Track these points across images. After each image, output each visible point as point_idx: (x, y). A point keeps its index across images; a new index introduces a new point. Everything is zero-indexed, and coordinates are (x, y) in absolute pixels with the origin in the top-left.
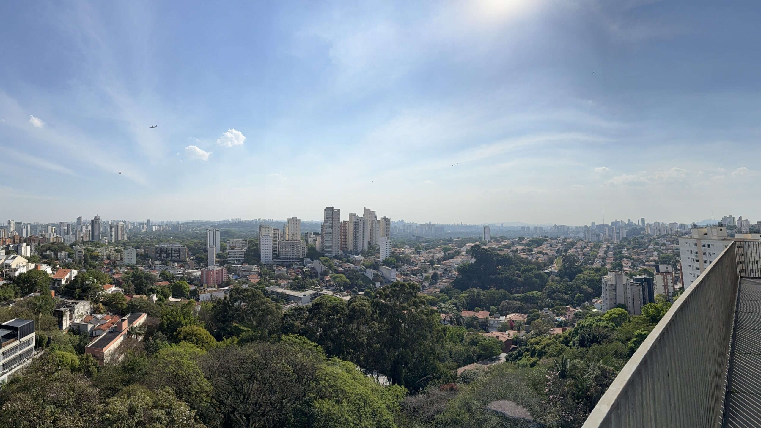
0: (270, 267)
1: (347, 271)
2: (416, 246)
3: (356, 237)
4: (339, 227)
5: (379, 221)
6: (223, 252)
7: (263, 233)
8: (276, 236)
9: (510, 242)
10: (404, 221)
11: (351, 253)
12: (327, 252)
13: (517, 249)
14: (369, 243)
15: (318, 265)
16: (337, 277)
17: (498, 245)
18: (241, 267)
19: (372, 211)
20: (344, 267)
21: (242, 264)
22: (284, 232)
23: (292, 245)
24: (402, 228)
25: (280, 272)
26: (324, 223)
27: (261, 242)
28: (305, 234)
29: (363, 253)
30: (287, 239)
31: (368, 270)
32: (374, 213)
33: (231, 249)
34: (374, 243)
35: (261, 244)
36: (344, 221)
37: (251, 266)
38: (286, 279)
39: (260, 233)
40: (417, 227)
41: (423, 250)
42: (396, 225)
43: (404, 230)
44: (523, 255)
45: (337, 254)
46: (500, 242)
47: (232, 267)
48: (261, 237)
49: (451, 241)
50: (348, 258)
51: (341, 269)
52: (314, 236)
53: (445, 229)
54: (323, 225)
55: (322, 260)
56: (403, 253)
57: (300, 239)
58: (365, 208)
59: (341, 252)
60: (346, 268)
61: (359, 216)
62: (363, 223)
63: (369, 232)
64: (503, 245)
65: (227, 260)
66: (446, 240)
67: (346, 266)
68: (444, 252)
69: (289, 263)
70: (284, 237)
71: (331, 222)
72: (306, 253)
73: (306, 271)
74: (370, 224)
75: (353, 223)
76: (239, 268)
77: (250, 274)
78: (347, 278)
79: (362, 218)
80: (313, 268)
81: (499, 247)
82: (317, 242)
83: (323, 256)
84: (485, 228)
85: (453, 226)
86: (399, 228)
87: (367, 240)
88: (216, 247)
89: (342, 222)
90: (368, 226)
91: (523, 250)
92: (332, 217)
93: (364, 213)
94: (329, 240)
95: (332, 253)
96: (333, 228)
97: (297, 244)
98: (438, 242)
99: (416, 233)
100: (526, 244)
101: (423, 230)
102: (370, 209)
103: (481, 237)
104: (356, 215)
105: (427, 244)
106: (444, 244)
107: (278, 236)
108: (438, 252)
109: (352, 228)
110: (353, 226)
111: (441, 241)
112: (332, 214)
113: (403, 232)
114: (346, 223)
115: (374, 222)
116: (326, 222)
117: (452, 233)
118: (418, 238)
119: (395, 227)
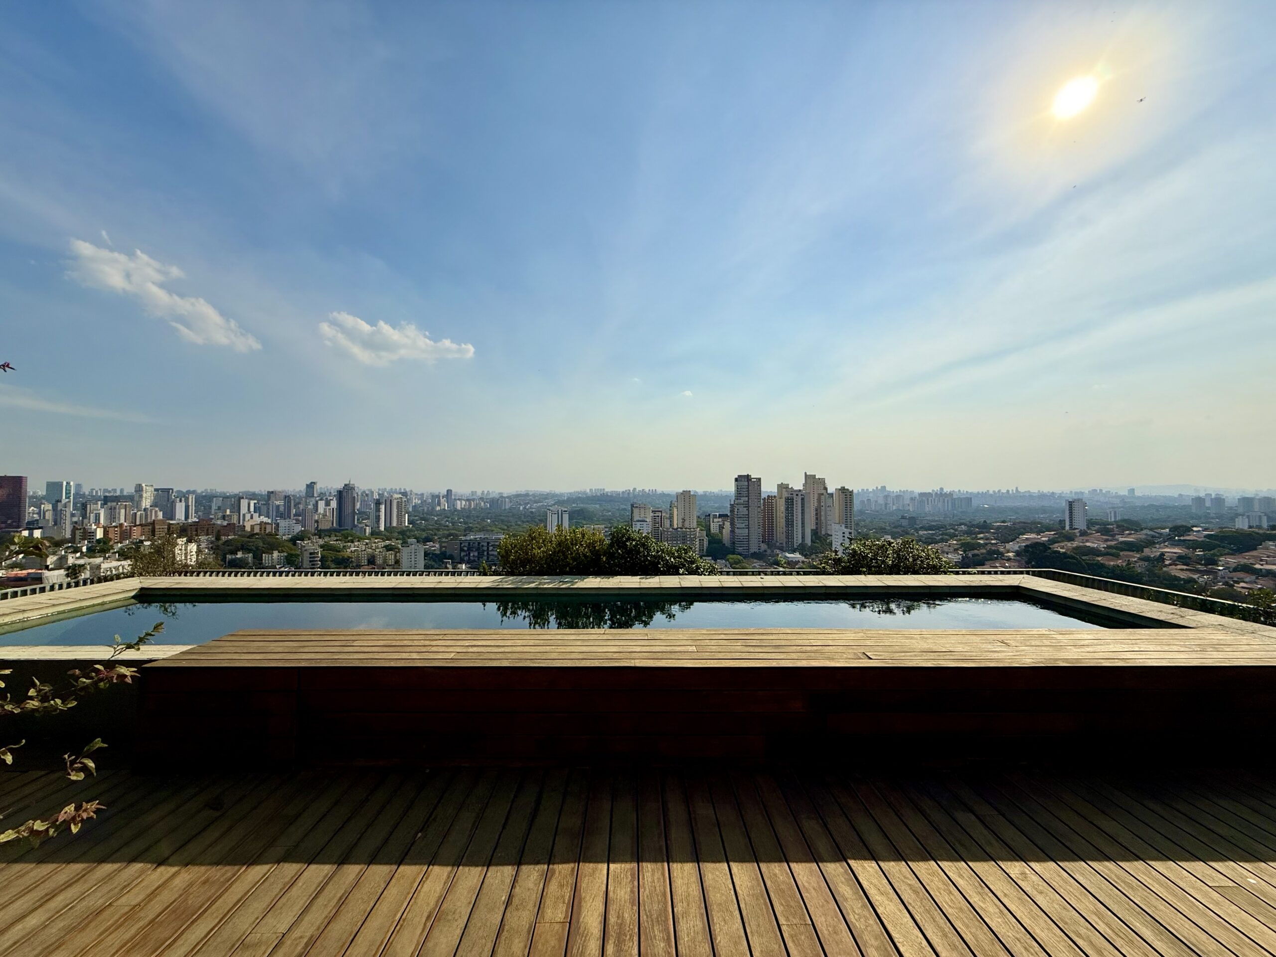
3: (789, 523)
4: (759, 507)
5: (832, 494)
7: (636, 516)
8: (657, 521)
9: (1144, 537)
10: (888, 489)
11: (782, 549)
12: (740, 547)
13: (1163, 554)
14: (815, 533)
17: (1107, 540)
19: (819, 479)
22: (671, 514)
23: (682, 535)
24: (881, 501)
26: (734, 501)
28: (706, 516)
29: (802, 549)
30: (675, 526)
32: (822, 481)
34: (823, 533)
36: (768, 496)
39: (631, 516)
40: (912, 499)
42: (871, 495)
43: (887, 504)
45: (757, 551)
46: (1113, 536)
48: (634, 523)
49: (984, 527)
50: (777, 557)
52: (720, 520)
53: (975, 503)
54: (732, 503)
55: (730, 560)
57: (695, 525)
58: (806, 473)
59: (764, 547)
61: (795, 488)
62: (803, 499)
63: (813, 513)
64: (1122, 543)
66: (973, 526)
68: (965, 551)
70: (671, 521)
71: (746, 499)
72: (705, 548)
74: (816, 501)
75: (783, 500)
79: (800, 491)
81: (1109, 547)
82: (724, 531)
83: (733, 553)
84: (1071, 504)
85: (998, 496)
86: (876, 501)
87: (810, 526)
89: (765, 498)
90: (812, 504)
91: (1181, 559)
92: (748, 491)
93: (804, 482)
94: (744, 528)
95: (748, 549)
96: (750, 509)
97: (691, 535)
98: (956, 530)
99: (911, 510)
100: (1194, 545)
101: (926, 505)
102: (815, 475)
103: (1062, 522)
104: (790, 487)
105: (931, 532)
106: (968, 533)
107: (661, 520)
108: (952, 549)
109: (783, 508)
110: (784, 505)
111: (963, 526)
112: (748, 485)
113: (883, 509)
114: (772, 500)
115: (822, 496)
116: (737, 499)
117: (992, 510)
118: (912, 520)
119: (869, 500)
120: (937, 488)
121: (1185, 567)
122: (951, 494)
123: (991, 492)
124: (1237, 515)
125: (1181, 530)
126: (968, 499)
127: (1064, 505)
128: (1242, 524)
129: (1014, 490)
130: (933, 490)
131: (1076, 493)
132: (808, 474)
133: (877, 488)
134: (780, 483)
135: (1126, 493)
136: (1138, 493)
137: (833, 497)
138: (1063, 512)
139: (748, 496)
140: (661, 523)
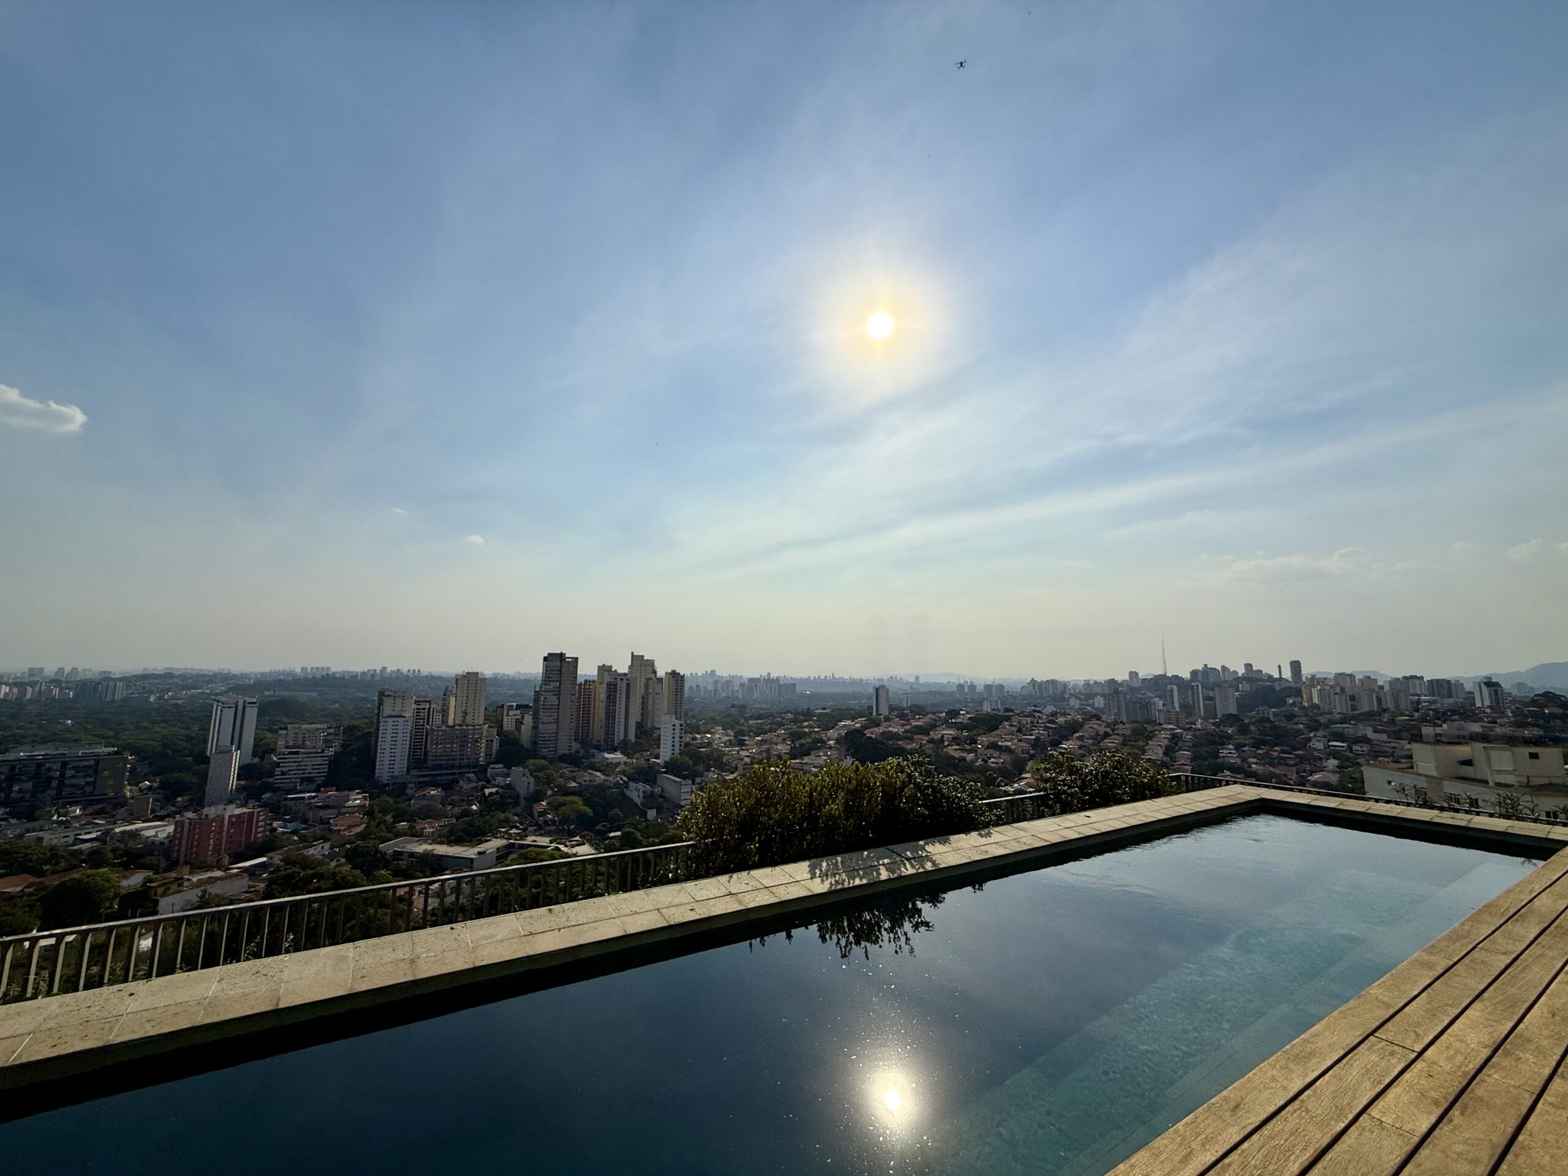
0: (399, 789)
1: (587, 788)
2: (738, 728)
3: (610, 714)
4: (574, 695)
5: (661, 680)
6: (262, 758)
7: (387, 710)
8: (422, 718)
9: (928, 720)
10: (717, 673)
11: (599, 749)
12: (545, 748)
13: (943, 736)
14: (640, 726)
15: (521, 779)
16: (563, 804)
17: (903, 725)
18: (314, 797)
19: (648, 660)
20: (581, 780)
21: (317, 790)
22: (444, 705)
23: (462, 736)
24: (710, 687)
25: (424, 802)
26: (541, 687)
27: (381, 732)
28: (497, 707)
29: (624, 747)
30: (451, 722)
31: (632, 785)
32: (651, 664)
33: (290, 753)
34: (649, 726)
35: (380, 735)
36: (586, 681)
37: (346, 793)
38: (437, 818)
39: (379, 709)
40: (742, 685)
41: (750, 736)
42: (700, 680)
43: (716, 691)
44: (953, 751)
45: (566, 752)
46: (908, 720)
47: (287, 799)
48: (382, 720)
49: (808, 714)
50: (592, 760)
51: (574, 784)
52: (518, 712)
53: (798, 689)
54: (538, 689)
55: (530, 767)
56: (709, 744)
57: (481, 720)
58: (632, 653)
59: (576, 746)
60: (585, 781)
61: (620, 671)
62: (628, 685)
63: (639, 702)
64: (915, 726)
65: (271, 780)
66: (797, 714)
67: (586, 778)
68: (793, 742)
69: (450, 777)
70: (443, 716)
71: (558, 684)
72: (494, 752)
73: (491, 794)
74: (643, 687)
75: (604, 686)
76: (307, 802)
77: (339, 814)
78: (586, 804)
79: (625, 674)
80: (509, 786)
81: (906, 731)
82: (523, 727)
83: (535, 757)
84: (877, 690)
85: (817, 682)
86: (705, 688)
87: (635, 717)
88: (239, 748)
89: (581, 683)
90: (638, 691)
91: (955, 740)
92: (561, 674)
93: (630, 664)
94: (551, 723)
95: (555, 751)
96: (561, 698)
97: (474, 734)
98: (783, 719)
99: (740, 697)
100: (961, 727)
101: (755, 692)
102: (643, 656)
103: (870, 708)
104: (613, 670)
105: (760, 721)
106: (795, 721)
107: (429, 715)
108: (780, 739)
109: (603, 696)
110: (605, 691)
111: (789, 714)
112: (561, 667)
113: (713, 696)
114: (590, 685)
115: (650, 681)
116: (545, 685)
117: (813, 696)
118: (742, 708)
119: (698, 686)
120: (764, 674)
121: (957, 747)
122: (778, 680)
123: (812, 678)
124: (984, 700)
125: (954, 713)
126: (792, 686)
127: (871, 690)
128: (987, 708)
129: (831, 675)
130: (761, 676)
131: (878, 680)
132: (635, 654)
133: (706, 672)
134: (601, 665)
135: (912, 680)
136: (921, 681)
137: (662, 683)
138: (870, 698)
139: (560, 681)
140: (428, 718)
